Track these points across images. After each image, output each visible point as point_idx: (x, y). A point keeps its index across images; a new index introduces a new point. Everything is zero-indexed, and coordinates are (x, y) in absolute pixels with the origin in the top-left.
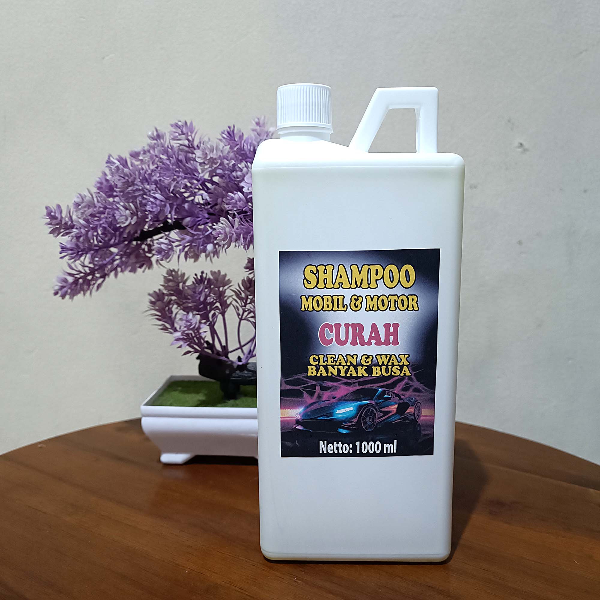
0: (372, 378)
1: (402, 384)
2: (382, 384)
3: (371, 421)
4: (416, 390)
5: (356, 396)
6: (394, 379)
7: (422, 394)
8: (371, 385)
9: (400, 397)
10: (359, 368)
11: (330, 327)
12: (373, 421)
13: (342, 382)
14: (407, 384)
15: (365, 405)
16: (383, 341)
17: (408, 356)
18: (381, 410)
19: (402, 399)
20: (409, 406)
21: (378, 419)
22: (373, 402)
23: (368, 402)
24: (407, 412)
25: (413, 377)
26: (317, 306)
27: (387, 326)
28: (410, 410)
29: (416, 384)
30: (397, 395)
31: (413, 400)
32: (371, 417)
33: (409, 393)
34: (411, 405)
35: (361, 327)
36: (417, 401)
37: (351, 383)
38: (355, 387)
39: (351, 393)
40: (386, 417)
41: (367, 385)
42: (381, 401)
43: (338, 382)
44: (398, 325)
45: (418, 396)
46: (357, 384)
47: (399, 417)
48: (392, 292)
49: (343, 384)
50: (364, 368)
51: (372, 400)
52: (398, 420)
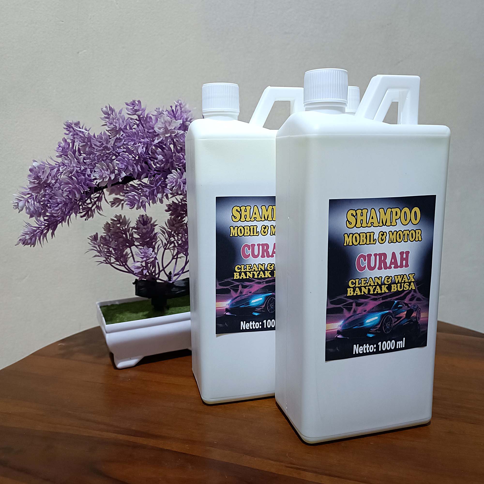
0: (391, 293)
1: (409, 296)
2: (397, 297)
3: (389, 325)
4: (418, 299)
5: (380, 308)
6: (405, 292)
7: (421, 302)
8: (390, 299)
9: (408, 305)
10: (383, 286)
11: (364, 257)
12: (390, 325)
13: (371, 298)
14: (413, 295)
15: (386, 314)
16: (399, 265)
17: (414, 275)
18: (396, 316)
19: (409, 307)
20: (413, 312)
21: (394, 323)
22: (391, 311)
23: (388, 311)
24: (412, 316)
25: (417, 290)
26: (355, 241)
27: (402, 253)
28: (414, 314)
29: (419, 295)
30: (406, 304)
31: (416, 307)
32: (389, 322)
33: (414, 302)
34: (415, 311)
35: (385, 255)
36: (418, 307)
37: (377, 298)
38: (379, 301)
39: (377, 306)
40: (399, 321)
41: (387, 299)
42: (396, 310)
43: (369, 298)
44: (409, 252)
45: (419, 303)
46: (381, 299)
47: (407, 320)
48: (406, 228)
49: (372, 299)
50: (386, 286)
51: (390, 310)
52: (406, 323)
